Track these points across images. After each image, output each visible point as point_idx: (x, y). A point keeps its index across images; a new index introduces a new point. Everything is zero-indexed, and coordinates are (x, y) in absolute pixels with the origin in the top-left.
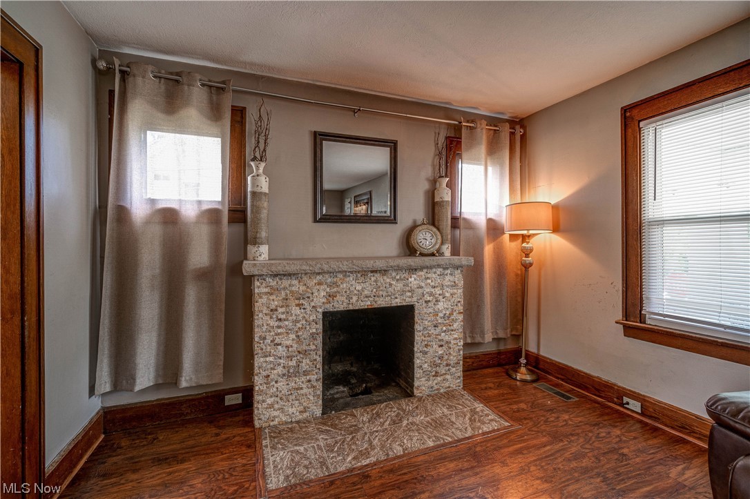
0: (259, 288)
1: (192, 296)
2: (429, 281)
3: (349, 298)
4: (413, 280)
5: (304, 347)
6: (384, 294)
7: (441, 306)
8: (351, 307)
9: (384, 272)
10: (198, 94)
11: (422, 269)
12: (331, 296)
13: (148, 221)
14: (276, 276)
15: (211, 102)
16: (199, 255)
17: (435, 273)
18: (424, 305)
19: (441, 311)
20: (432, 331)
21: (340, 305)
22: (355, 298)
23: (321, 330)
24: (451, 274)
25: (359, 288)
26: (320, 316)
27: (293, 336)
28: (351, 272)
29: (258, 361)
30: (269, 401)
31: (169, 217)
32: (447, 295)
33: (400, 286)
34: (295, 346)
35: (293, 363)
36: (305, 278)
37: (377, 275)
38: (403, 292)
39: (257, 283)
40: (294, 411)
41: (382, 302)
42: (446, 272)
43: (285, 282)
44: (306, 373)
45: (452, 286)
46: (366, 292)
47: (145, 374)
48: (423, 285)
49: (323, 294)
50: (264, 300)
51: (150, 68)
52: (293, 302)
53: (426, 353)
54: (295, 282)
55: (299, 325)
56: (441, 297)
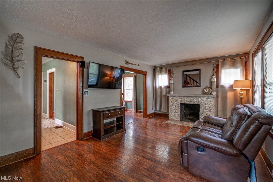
0: (170, 98)
1: (163, 98)
2: (203, 100)
3: (185, 101)
4: (199, 99)
5: (176, 108)
6: (192, 101)
7: (207, 105)
8: (185, 103)
9: (192, 97)
10: (164, 69)
11: (201, 97)
12: (181, 101)
13: (158, 88)
14: (172, 96)
15: (166, 70)
16: (164, 93)
17: (205, 98)
18: (202, 105)
19: (207, 107)
20: (204, 111)
21: (183, 102)
22: (186, 101)
23: (179, 106)
24: (210, 99)
25: (187, 99)
26: (179, 104)
27: (175, 106)
28: (185, 97)
29: (170, 109)
30: (171, 115)
31: (161, 87)
32: (209, 103)
33: (196, 100)
34: (175, 108)
35: (175, 111)
36: (177, 97)
37: (191, 98)
38: (197, 101)
39: (170, 97)
40: (175, 118)
41: (192, 103)
42: (208, 98)
43: (174, 98)
44: (177, 113)
45: (210, 101)
46: (188, 101)
47: (158, 109)
48: (202, 100)
49: (180, 100)
50: (171, 100)
51: (159, 68)
52: (175, 101)
53: (203, 115)
54: (175, 98)
55: (176, 105)
56: (207, 104)
